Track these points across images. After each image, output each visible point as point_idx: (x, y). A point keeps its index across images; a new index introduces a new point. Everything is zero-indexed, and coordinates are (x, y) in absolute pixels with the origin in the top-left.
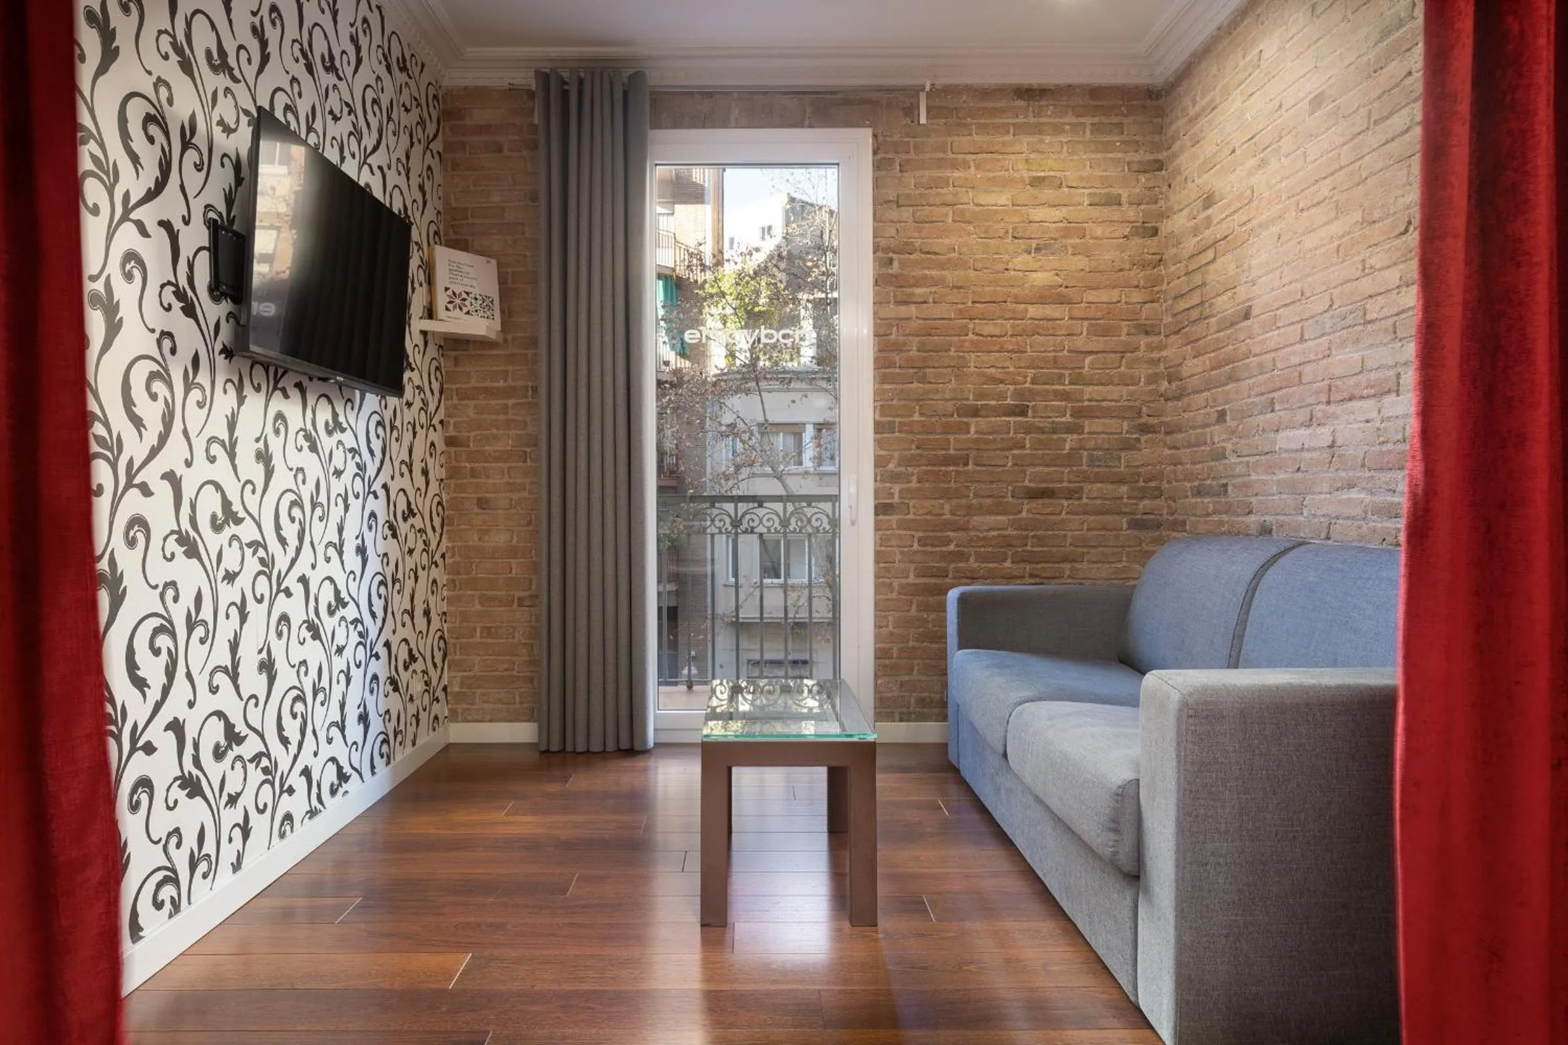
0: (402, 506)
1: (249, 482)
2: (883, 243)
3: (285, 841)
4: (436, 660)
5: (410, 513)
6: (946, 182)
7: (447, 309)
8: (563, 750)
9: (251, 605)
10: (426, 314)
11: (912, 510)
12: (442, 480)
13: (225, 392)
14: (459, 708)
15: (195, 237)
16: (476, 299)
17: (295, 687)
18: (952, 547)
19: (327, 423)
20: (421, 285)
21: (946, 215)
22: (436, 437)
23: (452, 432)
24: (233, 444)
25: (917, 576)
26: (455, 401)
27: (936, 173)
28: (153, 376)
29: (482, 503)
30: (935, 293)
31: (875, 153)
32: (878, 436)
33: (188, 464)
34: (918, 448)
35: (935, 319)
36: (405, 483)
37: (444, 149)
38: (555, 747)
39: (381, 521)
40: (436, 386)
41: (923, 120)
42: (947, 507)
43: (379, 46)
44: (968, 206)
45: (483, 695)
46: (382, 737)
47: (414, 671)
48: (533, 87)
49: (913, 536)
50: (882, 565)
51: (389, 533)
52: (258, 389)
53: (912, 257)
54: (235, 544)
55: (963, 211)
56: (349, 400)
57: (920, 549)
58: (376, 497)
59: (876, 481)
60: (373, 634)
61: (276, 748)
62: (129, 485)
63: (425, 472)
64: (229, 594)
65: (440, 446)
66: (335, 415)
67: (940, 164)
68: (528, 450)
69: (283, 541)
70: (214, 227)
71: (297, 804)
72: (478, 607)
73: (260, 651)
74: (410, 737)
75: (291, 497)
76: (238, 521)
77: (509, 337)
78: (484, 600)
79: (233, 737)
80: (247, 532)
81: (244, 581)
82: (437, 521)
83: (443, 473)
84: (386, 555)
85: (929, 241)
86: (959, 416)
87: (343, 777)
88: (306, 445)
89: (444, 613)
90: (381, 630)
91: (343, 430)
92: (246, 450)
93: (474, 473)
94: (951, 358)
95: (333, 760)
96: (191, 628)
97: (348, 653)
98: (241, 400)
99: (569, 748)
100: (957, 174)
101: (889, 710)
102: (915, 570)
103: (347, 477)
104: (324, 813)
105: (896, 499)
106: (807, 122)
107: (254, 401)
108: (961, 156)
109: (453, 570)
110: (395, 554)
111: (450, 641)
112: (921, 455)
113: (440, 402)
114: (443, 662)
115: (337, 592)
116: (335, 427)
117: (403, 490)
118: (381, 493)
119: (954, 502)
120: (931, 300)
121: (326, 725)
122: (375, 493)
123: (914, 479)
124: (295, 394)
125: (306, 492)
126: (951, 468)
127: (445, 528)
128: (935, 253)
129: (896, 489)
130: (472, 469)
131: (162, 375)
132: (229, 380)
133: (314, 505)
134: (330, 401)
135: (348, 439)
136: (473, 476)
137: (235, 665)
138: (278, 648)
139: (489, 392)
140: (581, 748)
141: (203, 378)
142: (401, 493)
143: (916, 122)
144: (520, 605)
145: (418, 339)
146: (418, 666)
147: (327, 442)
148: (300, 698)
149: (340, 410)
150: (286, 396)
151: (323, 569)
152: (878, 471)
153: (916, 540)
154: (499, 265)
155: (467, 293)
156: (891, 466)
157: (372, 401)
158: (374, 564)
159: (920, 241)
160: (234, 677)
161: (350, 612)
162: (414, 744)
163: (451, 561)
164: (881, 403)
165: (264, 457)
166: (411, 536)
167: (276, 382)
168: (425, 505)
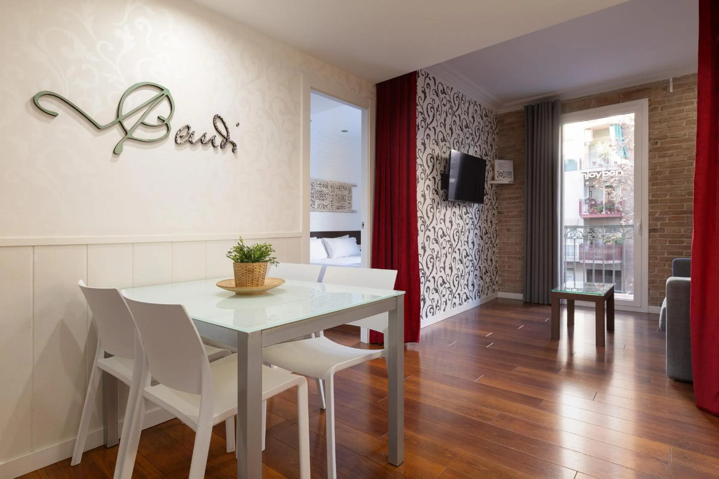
0: (484, 231)
1: (448, 227)
2: (653, 137)
3: (454, 308)
4: (494, 273)
5: (486, 233)
6: (683, 111)
7: (498, 177)
8: (531, 302)
9: (448, 254)
10: (492, 179)
11: (666, 231)
12: (496, 224)
13: (443, 209)
14: (501, 287)
15: (438, 178)
16: (506, 173)
17: (456, 274)
18: (685, 244)
19: (465, 212)
20: (491, 171)
21: (683, 123)
22: (495, 212)
23: (500, 210)
24: (445, 220)
25: (668, 255)
26: (501, 201)
27: (677, 109)
28: (431, 208)
29: (508, 230)
30: (677, 152)
31: (650, 106)
32: (650, 205)
33: (437, 225)
34: (669, 208)
35: (677, 161)
36: (485, 225)
37: (499, 132)
38: (528, 301)
39: (478, 236)
40: (495, 198)
41: (671, 91)
42: (682, 230)
43: (479, 114)
44: (693, 118)
45: (508, 284)
46: (478, 291)
47: (487, 275)
48: (524, 110)
49: (666, 240)
50: (652, 250)
51: (480, 238)
52: (450, 207)
53: (666, 140)
54: (445, 241)
55: (690, 120)
56: (471, 206)
57: (669, 245)
58: (477, 229)
59: (649, 220)
60: (476, 264)
61: (452, 287)
62: (427, 230)
63: (491, 222)
64: (444, 252)
65: (496, 214)
66: (467, 210)
67: (680, 105)
68: (522, 214)
69: (455, 240)
70: (442, 175)
71: (457, 301)
72: (506, 259)
73: (450, 265)
74: (486, 293)
75: (456, 230)
76: (446, 236)
77: (517, 182)
78: (509, 258)
79: (444, 283)
80: (447, 238)
81: (446, 249)
82: (495, 235)
83: (497, 222)
84: (479, 244)
85: (674, 133)
86: (688, 195)
87: (468, 298)
88: (460, 218)
89: (497, 261)
90: (478, 263)
91: (469, 213)
92: (447, 220)
93: (506, 221)
94: (685, 175)
95: (465, 293)
96: (437, 258)
97: (469, 268)
98: (446, 210)
99: (533, 302)
100: (688, 107)
101: (655, 302)
102: (667, 252)
103: (469, 225)
104: (463, 305)
105: (659, 227)
106: (621, 101)
107: (449, 209)
108: (689, 100)
109: (500, 249)
110: (482, 243)
111: (498, 269)
112: (669, 211)
113: (496, 202)
114: (497, 274)
115: (467, 253)
116: (467, 213)
117: (485, 227)
118: (478, 228)
119: (686, 228)
120: (675, 155)
121: (464, 284)
122: (477, 228)
123: (667, 219)
124: (458, 207)
125: (460, 229)
126: (684, 215)
127: (497, 237)
128: (677, 138)
129: (659, 223)
130: (505, 220)
131: (432, 208)
132: (444, 206)
133: (462, 232)
134: (466, 207)
135: (470, 216)
136: (506, 222)
137: (445, 267)
138: (453, 264)
139: (510, 198)
140: (536, 302)
141: (439, 207)
142: (484, 228)
143: (668, 92)
144: (519, 259)
145: (489, 186)
146: (489, 274)
147: (465, 217)
148: (458, 277)
149: (468, 209)
150: (456, 207)
151: (464, 247)
152: (650, 217)
153: (668, 241)
154: (514, 162)
155: (504, 172)
156: (657, 215)
157: (476, 205)
158: (476, 247)
159: (670, 134)
160: (444, 269)
161: (470, 258)
162: (487, 295)
163: (499, 246)
164: (652, 193)
165: (451, 222)
166: (487, 239)
167: (454, 204)
168: (491, 231)
